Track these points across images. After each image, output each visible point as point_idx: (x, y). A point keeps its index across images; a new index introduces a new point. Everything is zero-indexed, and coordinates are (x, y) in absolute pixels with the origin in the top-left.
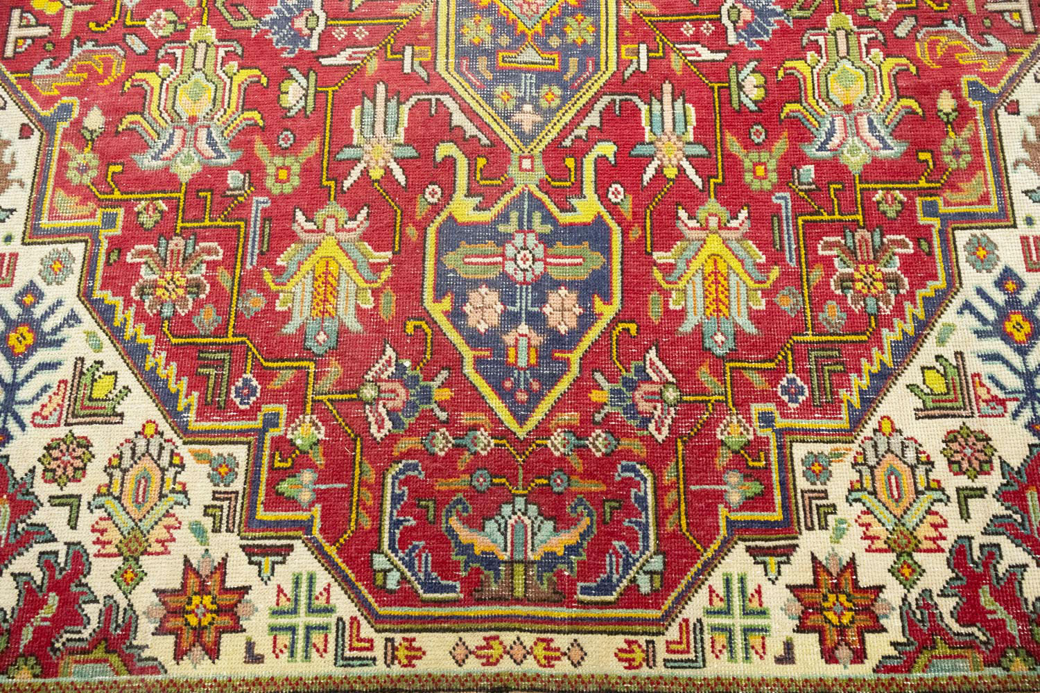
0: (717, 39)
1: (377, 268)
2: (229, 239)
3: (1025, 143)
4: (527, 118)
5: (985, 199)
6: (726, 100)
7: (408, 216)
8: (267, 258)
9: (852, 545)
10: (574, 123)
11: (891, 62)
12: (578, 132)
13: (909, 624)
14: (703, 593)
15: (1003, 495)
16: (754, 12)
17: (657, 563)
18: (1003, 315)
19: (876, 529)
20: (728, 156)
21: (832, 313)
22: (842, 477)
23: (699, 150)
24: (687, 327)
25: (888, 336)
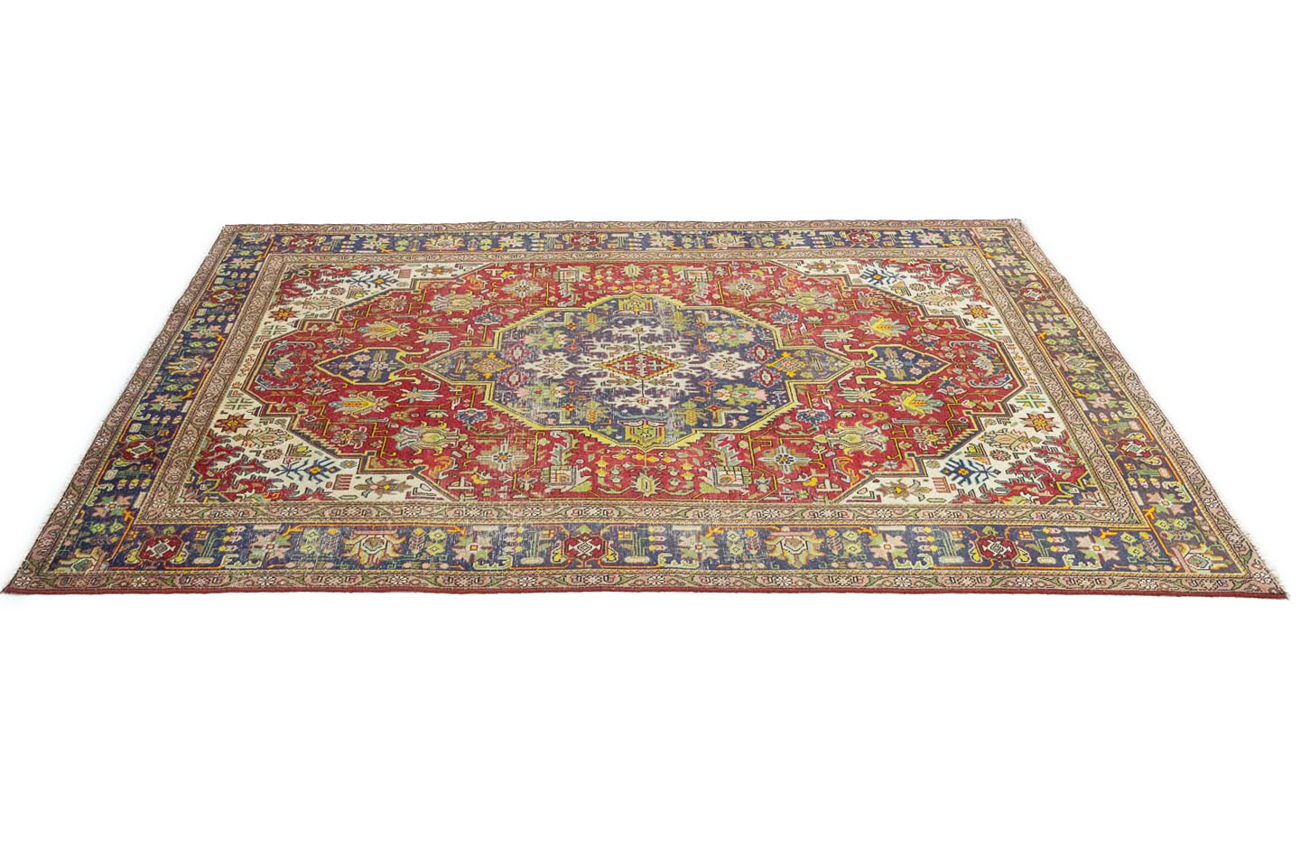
0: (461, 407)
1: (384, 338)
2: (405, 312)
3: (393, 480)
4: (435, 366)
5: (370, 467)
6: (431, 408)
7: (402, 344)
8: (396, 320)
9: (251, 427)
10: (430, 375)
11: (441, 449)
12: (426, 377)
13: (221, 437)
14: (249, 397)
15: (255, 460)
16: (472, 417)
17: (263, 390)
18: (320, 467)
19: (255, 432)
20: (407, 408)
21: (336, 428)
22: (275, 427)
23: (411, 401)
24: (341, 398)
25: (322, 441)
